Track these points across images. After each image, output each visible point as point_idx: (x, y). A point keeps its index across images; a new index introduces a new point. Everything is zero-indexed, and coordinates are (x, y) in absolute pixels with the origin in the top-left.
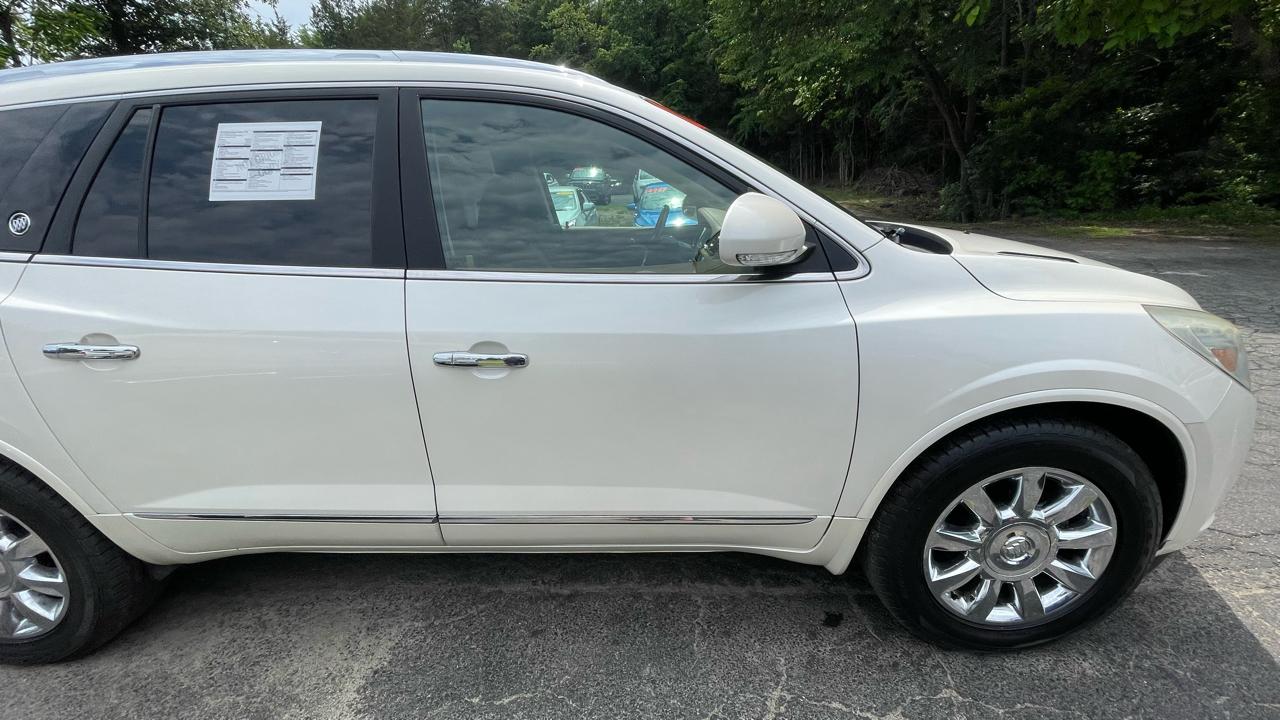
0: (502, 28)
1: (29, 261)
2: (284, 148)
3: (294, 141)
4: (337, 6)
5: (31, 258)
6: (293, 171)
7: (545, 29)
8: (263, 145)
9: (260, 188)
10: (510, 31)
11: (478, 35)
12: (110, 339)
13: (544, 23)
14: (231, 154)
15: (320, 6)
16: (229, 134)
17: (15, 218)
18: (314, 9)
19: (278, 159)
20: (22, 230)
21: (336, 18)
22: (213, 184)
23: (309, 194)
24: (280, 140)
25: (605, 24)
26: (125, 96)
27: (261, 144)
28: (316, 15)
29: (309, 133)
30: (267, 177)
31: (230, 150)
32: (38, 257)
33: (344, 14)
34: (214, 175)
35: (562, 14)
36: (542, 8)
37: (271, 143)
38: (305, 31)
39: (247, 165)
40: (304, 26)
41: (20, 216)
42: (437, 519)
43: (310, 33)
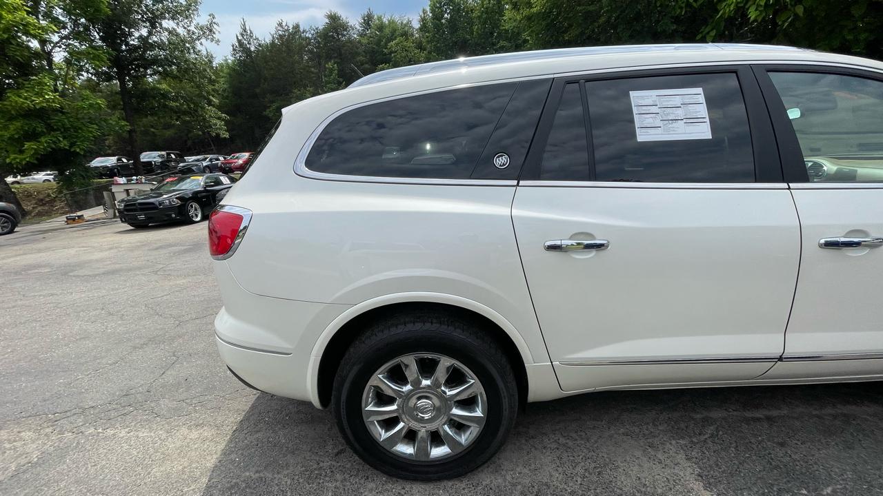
0: (358, 54)
1: (518, 185)
2: (682, 106)
3: (687, 101)
4: (248, 43)
5: (518, 183)
6: (692, 120)
7: (385, 54)
8: (665, 104)
9: (671, 132)
10: (362, 56)
11: (341, 59)
12: (591, 236)
13: (386, 51)
14: (644, 110)
15: (237, 44)
16: (639, 98)
17: (498, 157)
18: (233, 46)
19: (680, 113)
20: (504, 165)
21: (246, 51)
22: (638, 131)
23: (708, 135)
24: (677, 101)
25: (425, 50)
26: (556, 76)
27: (664, 103)
28: (234, 50)
29: (696, 95)
30: (675, 125)
31: (644, 108)
32: (522, 183)
33: (253, 49)
34: (637, 124)
35: (397, 44)
36: (384, 40)
37: (671, 103)
38: (226, 60)
39: (659, 117)
40: (225, 57)
41: (502, 156)
42: (780, 359)
43: (229, 61)
